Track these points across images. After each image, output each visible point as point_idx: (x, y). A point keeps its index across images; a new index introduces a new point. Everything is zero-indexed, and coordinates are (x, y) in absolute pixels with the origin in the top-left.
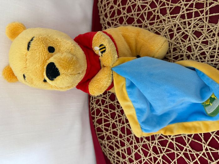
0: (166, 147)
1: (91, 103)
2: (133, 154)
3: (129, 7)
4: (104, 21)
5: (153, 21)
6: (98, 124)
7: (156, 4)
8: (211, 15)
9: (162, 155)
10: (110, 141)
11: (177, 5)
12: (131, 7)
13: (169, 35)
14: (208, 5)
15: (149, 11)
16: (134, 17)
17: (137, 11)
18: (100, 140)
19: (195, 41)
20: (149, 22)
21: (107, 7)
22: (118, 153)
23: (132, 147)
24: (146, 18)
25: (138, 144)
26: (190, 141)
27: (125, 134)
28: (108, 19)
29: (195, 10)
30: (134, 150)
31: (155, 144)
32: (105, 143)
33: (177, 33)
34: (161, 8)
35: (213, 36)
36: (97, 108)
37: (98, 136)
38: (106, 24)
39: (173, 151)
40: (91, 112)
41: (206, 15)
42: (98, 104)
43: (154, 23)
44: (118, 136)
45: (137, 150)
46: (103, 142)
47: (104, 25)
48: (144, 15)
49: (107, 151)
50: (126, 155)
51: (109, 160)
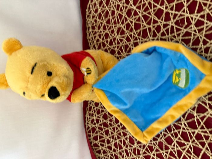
6: (94, 141)
7: (130, 38)
12: (112, 40)
15: (126, 44)
16: (115, 49)
18: (97, 154)
20: (126, 54)
21: (94, 40)
24: (124, 50)
25: (128, 157)
26: (168, 157)
32: (102, 157)
34: (134, 42)
36: (92, 127)
37: (95, 151)
40: (87, 131)
42: (93, 123)
44: (113, 150)
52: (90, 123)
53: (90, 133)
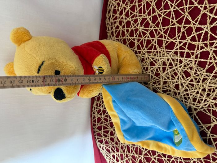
2: (125, 160)
5: (151, 51)
6: (98, 130)
7: (155, 33)
8: (200, 60)
11: (172, 40)
12: (134, 30)
14: (200, 48)
15: (148, 39)
16: (135, 42)
17: (138, 37)
19: (183, 81)
20: (147, 50)
21: (113, 26)
24: (145, 45)
25: (129, 154)
29: (187, 51)
30: (125, 157)
31: (142, 158)
33: (168, 68)
34: (159, 39)
36: (98, 117)
37: (97, 140)
40: (93, 120)
41: (195, 58)
42: (100, 113)
44: (115, 142)
45: (128, 158)
46: (102, 145)
48: (144, 42)
49: (104, 152)
50: (119, 159)
52: (96, 113)
53: (95, 122)
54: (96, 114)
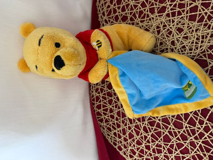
0: (154, 126)
1: (91, 91)
2: (127, 134)
3: (124, 6)
4: (102, 19)
5: (144, 19)
6: (97, 109)
7: (146, 4)
8: (191, 14)
9: (151, 133)
10: (108, 123)
11: (163, 5)
12: (125, 6)
13: (156, 32)
14: (189, 5)
15: (140, 10)
16: (128, 15)
17: (130, 10)
18: (99, 122)
19: (178, 36)
20: (140, 20)
21: (104, 6)
22: (115, 134)
23: (126, 127)
24: (137, 16)
25: (132, 125)
26: (174, 120)
27: (120, 117)
28: (106, 18)
29: (178, 10)
30: (128, 130)
31: (145, 124)
32: (104, 125)
33: (163, 30)
34: (150, 7)
35: (192, 32)
36: (96, 95)
37: (98, 119)
38: (104, 21)
39: (160, 130)
40: (92, 99)
41: (186, 14)
42: (97, 92)
43: (144, 21)
44: (115, 119)
45: (131, 130)
46: (102, 124)
47: (102, 23)
48: (136, 14)
49: (105, 132)
50: (122, 135)
51: (108, 140)
53: (94, 101)
54: (94, 93)
